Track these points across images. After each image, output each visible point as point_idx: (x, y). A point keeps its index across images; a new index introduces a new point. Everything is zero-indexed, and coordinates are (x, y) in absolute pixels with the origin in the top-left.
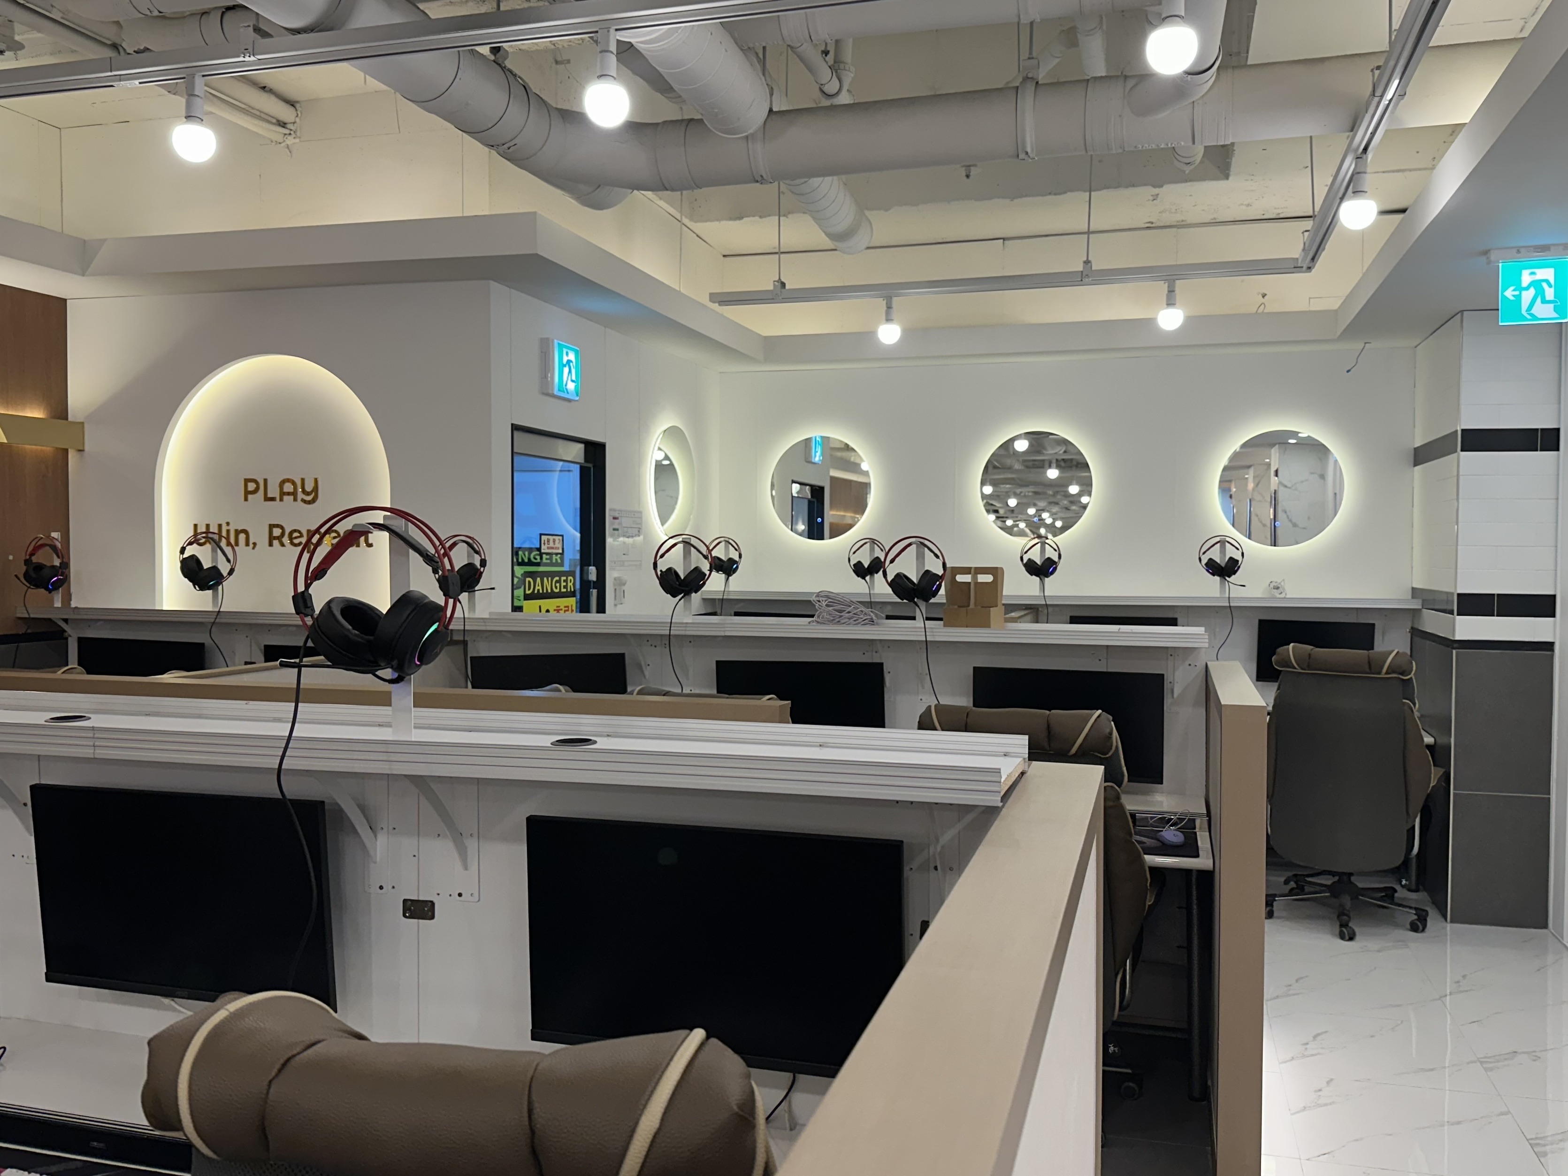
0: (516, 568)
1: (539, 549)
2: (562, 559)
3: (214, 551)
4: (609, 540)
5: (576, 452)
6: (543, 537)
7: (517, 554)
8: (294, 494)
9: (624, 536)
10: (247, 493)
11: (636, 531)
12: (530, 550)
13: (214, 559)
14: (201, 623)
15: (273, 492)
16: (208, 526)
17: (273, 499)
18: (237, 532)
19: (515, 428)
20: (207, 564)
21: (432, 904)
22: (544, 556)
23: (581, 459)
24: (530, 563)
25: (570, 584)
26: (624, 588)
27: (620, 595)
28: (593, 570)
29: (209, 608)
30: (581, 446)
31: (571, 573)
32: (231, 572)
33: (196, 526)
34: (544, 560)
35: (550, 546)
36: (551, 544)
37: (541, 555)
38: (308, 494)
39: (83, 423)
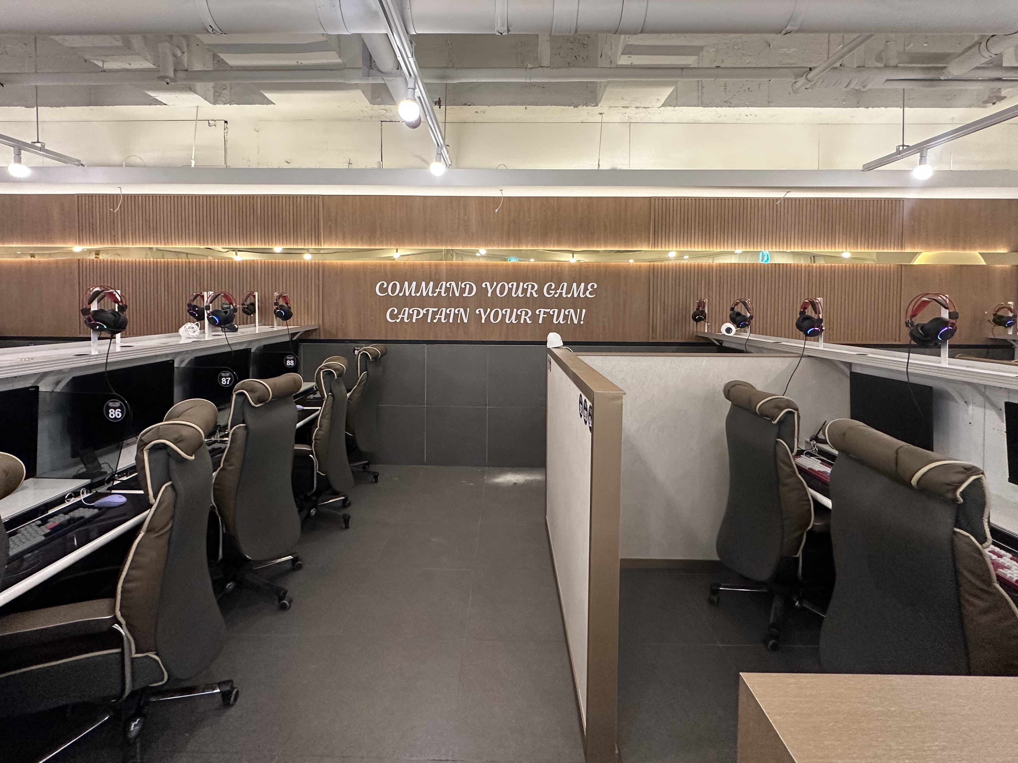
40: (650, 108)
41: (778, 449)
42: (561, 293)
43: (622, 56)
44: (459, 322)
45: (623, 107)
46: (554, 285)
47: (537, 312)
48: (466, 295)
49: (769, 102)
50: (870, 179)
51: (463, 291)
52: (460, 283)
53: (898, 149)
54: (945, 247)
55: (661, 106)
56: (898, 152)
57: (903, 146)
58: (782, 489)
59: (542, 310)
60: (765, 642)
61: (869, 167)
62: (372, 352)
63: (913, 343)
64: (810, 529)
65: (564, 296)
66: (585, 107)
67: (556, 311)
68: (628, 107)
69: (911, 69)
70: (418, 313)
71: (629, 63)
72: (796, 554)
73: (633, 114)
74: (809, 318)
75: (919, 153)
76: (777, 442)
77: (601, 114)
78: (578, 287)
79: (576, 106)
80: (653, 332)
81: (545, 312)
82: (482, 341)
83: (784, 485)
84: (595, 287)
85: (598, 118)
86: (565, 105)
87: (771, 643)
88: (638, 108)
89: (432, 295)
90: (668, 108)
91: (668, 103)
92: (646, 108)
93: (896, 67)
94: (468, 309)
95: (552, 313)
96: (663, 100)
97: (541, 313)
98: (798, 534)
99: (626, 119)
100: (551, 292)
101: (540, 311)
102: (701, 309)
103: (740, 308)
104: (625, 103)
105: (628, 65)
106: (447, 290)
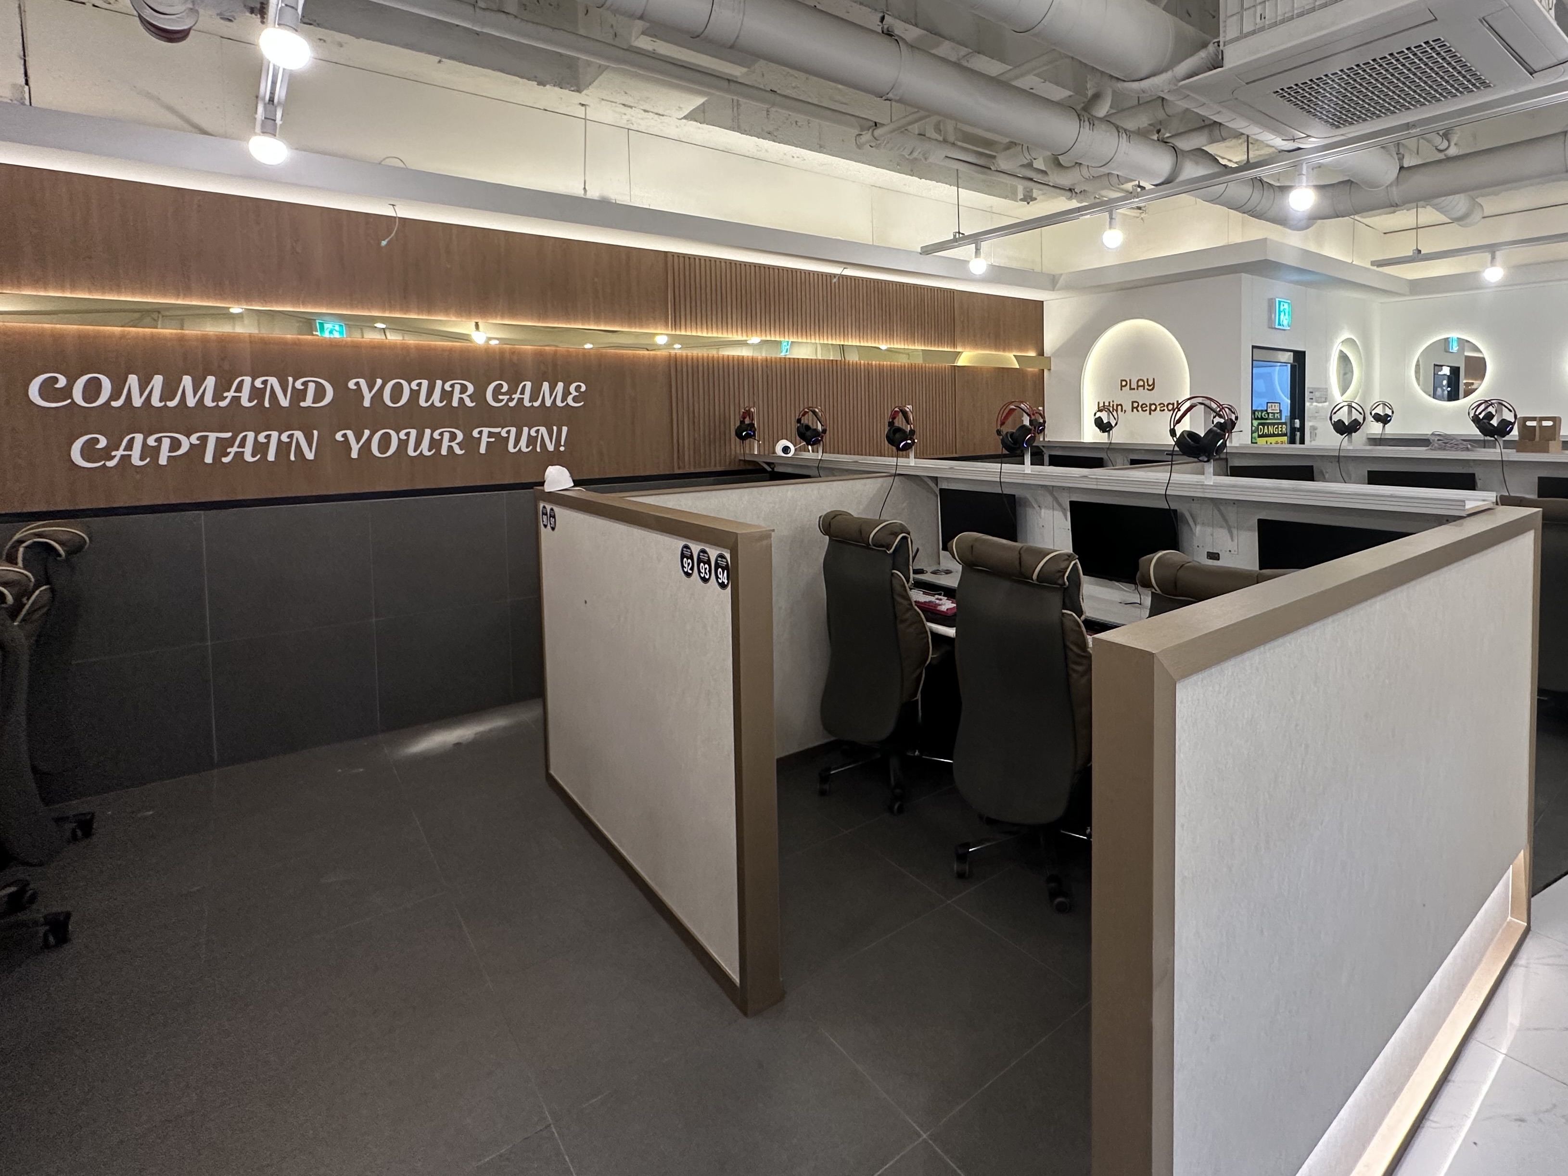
0: (1254, 421)
1: (1266, 411)
2: (1281, 416)
3: (1109, 415)
4: (1307, 404)
5: (1288, 357)
6: (1269, 405)
7: (1254, 414)
8: (1144, 386)
9: (1317, 402)
10: (1122, 386)
11: (1324, 399)
12: (1262, 411)
13: (1109, 418)
14: (1103, 448)
15: (1134, 385)
16: (1104, 403)
17: (1134, 389)
18: (1117, 405)
19: (1254, 347)
20: (1105, 421)
21: (1219, 554)
22: (1270, 415)
23: (1291, 361)
24: (1262, 418)
25: (1284, 429)
26: (1316, 431)
27: (1314, 435)
28: (1297, 421)
29: (1106, 441)
30: (1292, 353)
31: (1285, 423)
32: (1116, 424)
33: (1099, 403)
34: (1270, 417)
35: (1273, 409)
36: (1273, 408)
37: (1268, 414)
38: (1150, 386)
39: (1050, 357)
40: (665, 117)
41: (895, 582)
42: (521, 400)
43: (642, 36)
44: (292, 458)
45: (624, 105)
46: (505, 388)
47: (475, 434)
48: (308, 402)
49: (821, 147)
50: (927, 265)
51: (300, 395)
52: (290, 379)
53: (955, 236)
54: (989, 347)
55: (682, 118)
56: (955, 240)
57: (959, 233)
58: (901, 627)
59: (486, 430)
60: (890, 809)
61: (927, 251)
62: (64, 537)
63: (1006, 452)
64: (930, 663)
65: (527, 403)
66: (557, 89)
67: (513, 430)
68: (631, 107)
69: (966, 150)
70: (175, 445)
71: (650, 48)
72: (916, 696)
73: (637, 118)
74: (899, 430)
75: (974, 245)
76: (893, 574)
77: (583, 105)
78: (552, 389)
79: (541, 83)
80: (678, 457)
81: (490, 435)
82: (354, 494)
83: (903, 621)
84: (583, 388)
85: (580, 112)
86: (522, 77)
87: (896, 807)
88: (647, 111)
89: (215, 404)
90: (692, 122)
91: (690, 117)
92: (660, 115)
93: (953, 144)
94: (315, 433)
95: (504, 434)
96: (688, 109)
97: (484, 435)
98: (918, 671)
99: (623, 123)
100: (500, 397)
101: (480, 433)
102: (747, 421)
103: (808, 420)
104: (629, 101)
105: (649, 51)
106: (257, 394)
